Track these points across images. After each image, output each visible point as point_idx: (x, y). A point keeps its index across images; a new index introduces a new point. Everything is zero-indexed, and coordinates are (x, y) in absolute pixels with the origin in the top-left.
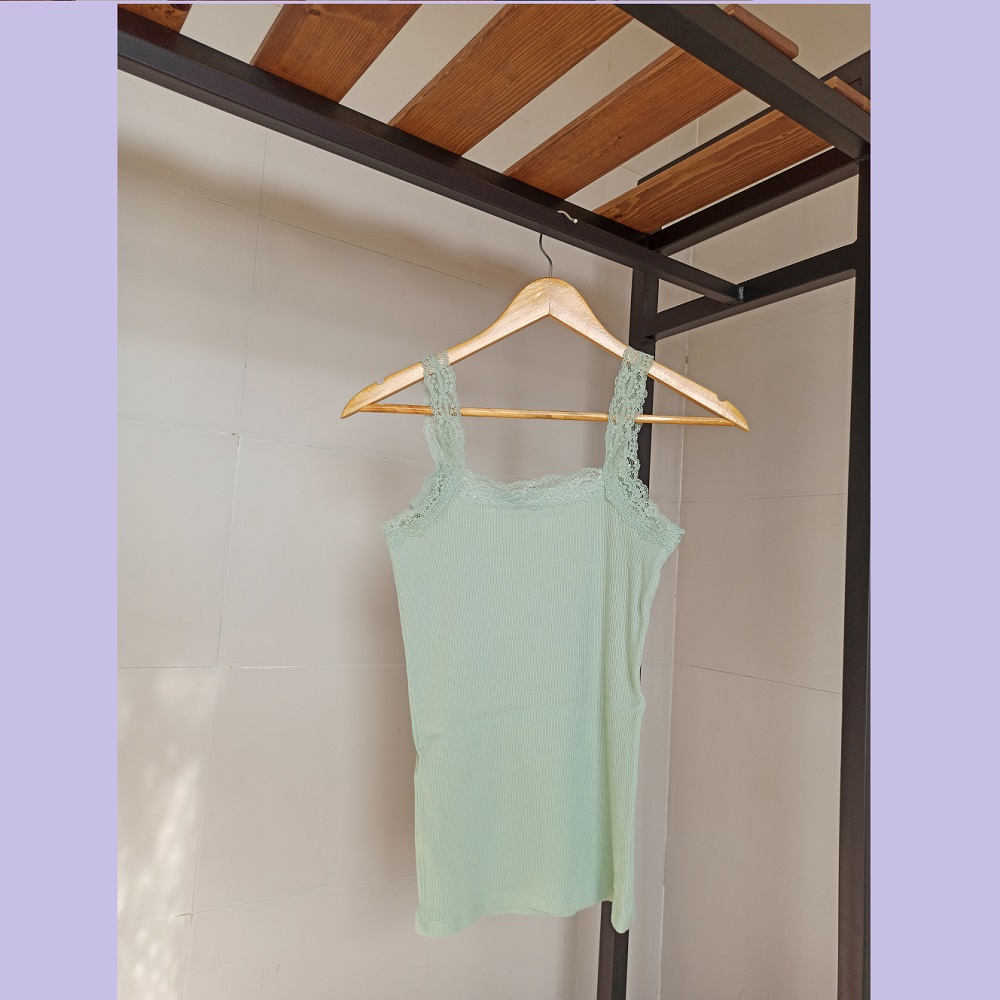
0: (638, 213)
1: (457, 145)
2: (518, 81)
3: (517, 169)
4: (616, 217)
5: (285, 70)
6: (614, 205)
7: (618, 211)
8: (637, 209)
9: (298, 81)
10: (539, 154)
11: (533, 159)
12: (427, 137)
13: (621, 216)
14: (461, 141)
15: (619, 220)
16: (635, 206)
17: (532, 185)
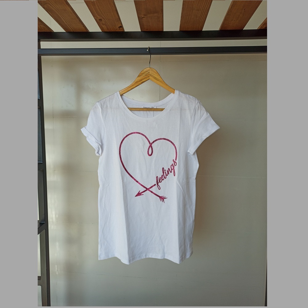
1: (199, 29)
2: (200, 10)
5: (147, 29)
9: (151, 30)
12: (189, 30)
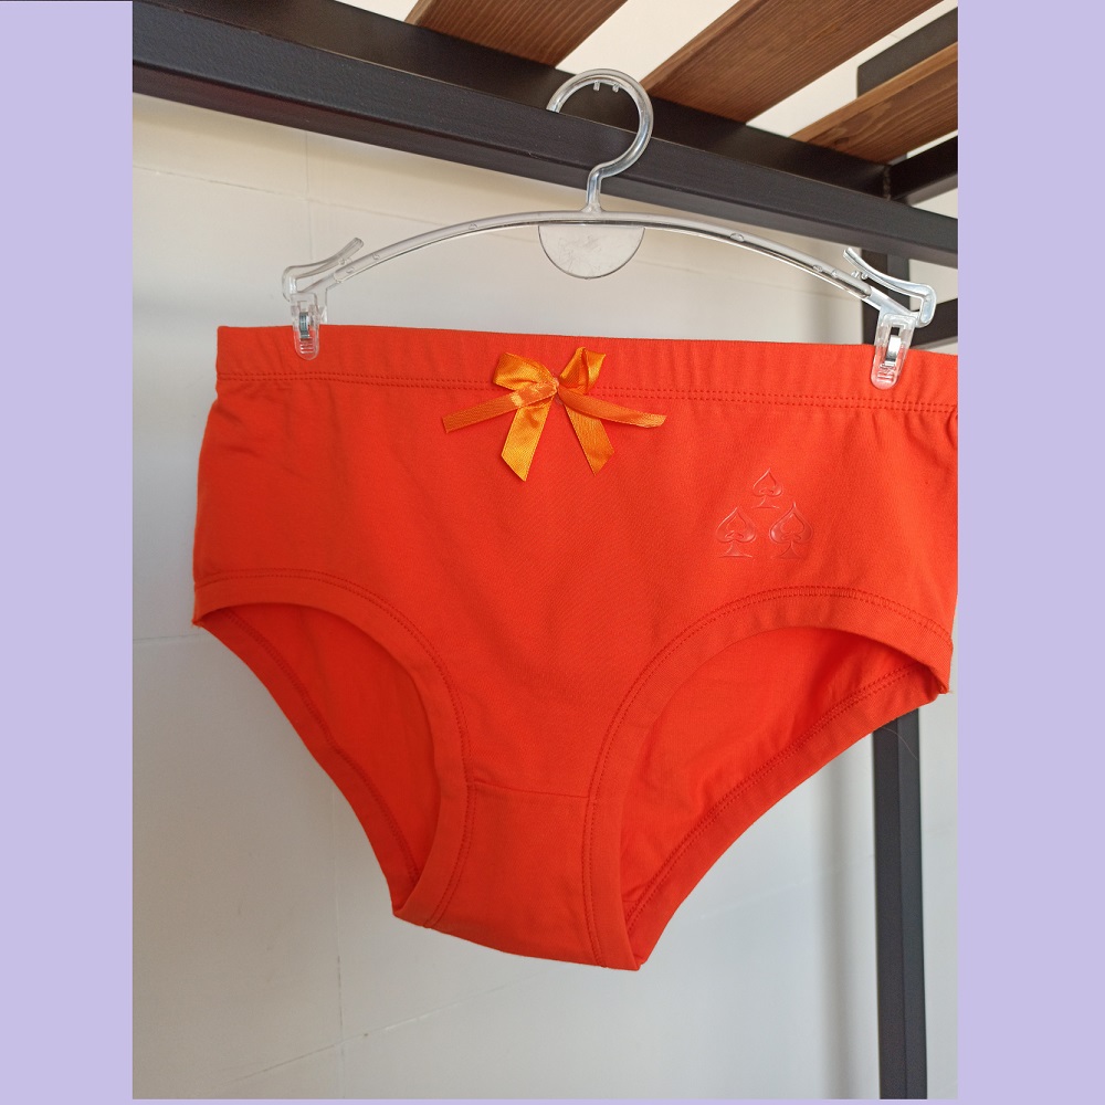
0: (880, 130)
1: (546, 47)
3: (662, 78)
4: (837, 142)
6: (838, 122)
7: (842, 132)
8: (880, 125)
10: (711, 43)
11: (696, 55)
12: (486, 38)
13: (845, 139)
14: (555, 38)
15: (842, 148)
16: (879, 120)
17: (690, 104)
